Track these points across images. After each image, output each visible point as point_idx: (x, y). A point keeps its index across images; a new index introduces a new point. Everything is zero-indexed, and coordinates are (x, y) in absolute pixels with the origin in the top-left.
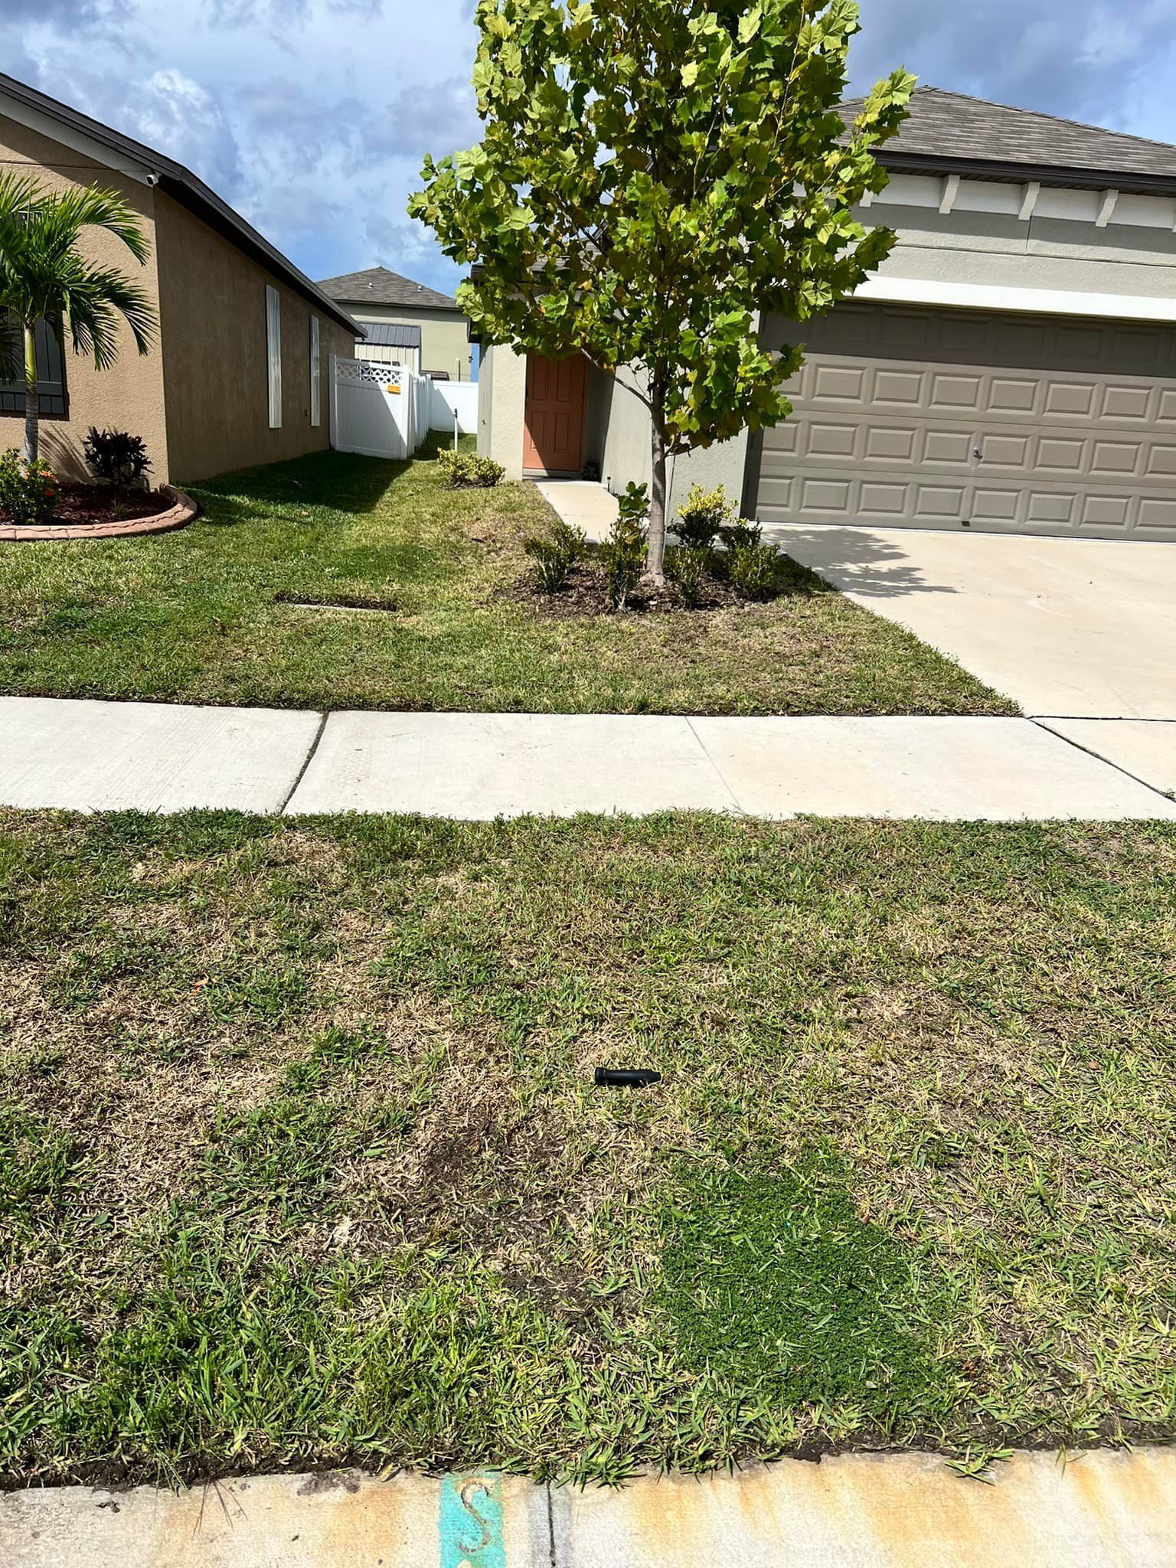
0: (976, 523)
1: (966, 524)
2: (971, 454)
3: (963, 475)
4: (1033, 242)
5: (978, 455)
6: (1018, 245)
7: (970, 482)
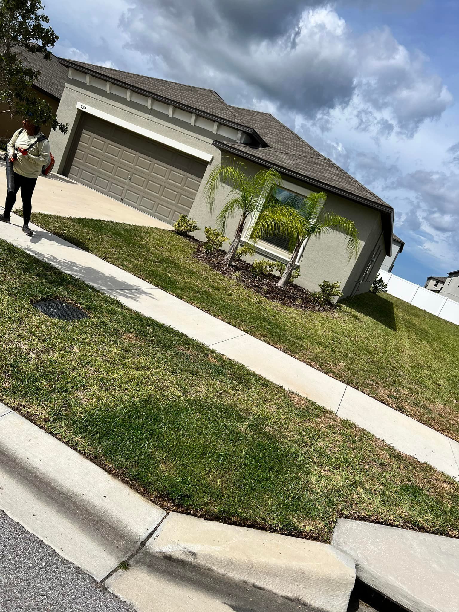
0: (125, 201)
1: (122, 200)
2: (129, 178)
3: (124, 183)
4: (151, 116)
5: (130, 179)
6: (146, 116)
7: (126, 187)
